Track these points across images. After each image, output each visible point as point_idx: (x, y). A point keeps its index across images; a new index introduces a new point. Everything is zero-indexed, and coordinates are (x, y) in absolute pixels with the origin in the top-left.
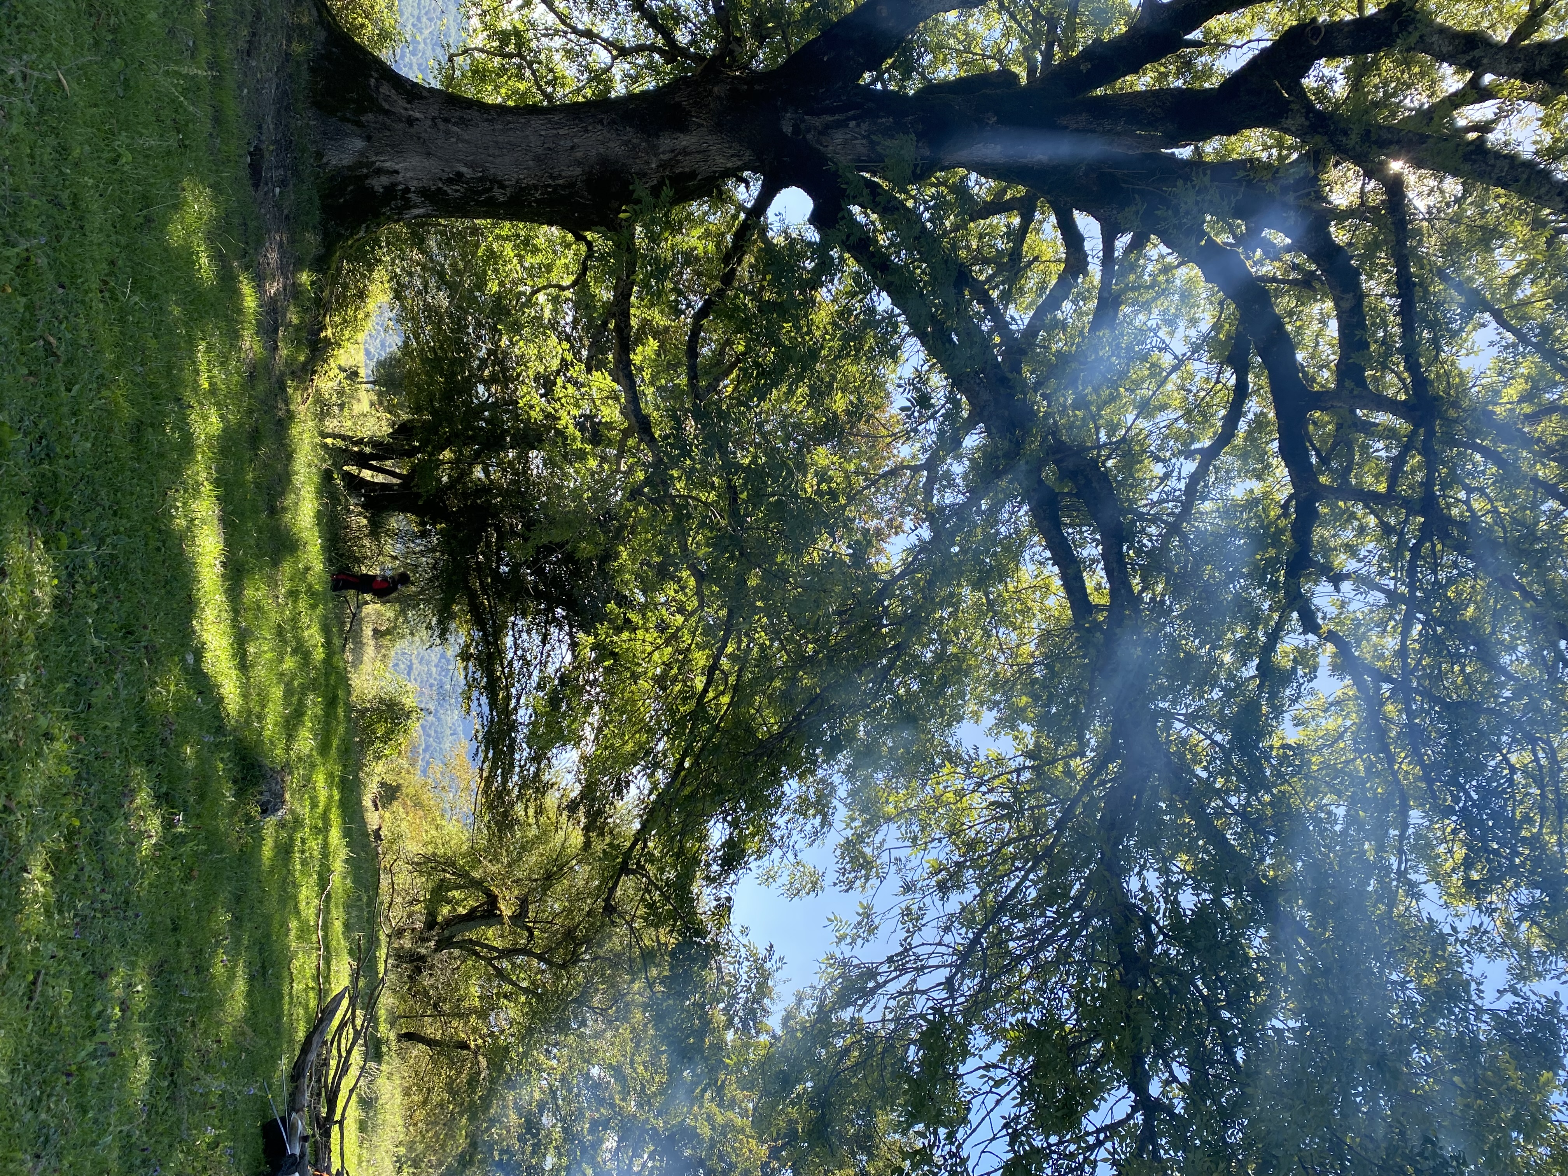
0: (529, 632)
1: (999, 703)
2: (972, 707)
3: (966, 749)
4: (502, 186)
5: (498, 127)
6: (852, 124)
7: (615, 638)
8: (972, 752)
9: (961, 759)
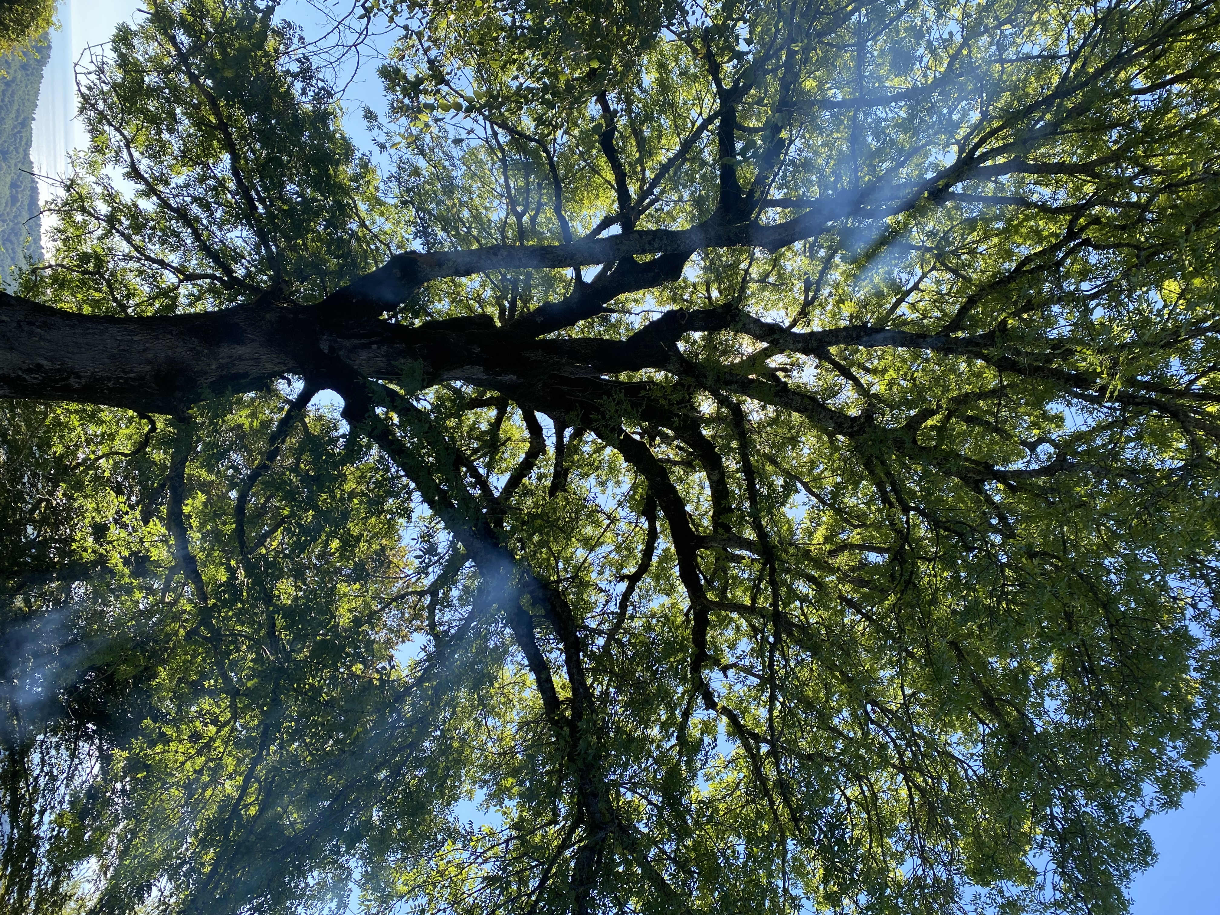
0: (57, 748)
1: (489, 781)
2: (466, 786)
3: (462, 825)
4: (78, 376)
5: (79, 331)
6: (375, 346)
7: (149, 751)
8: (467, 827)
9: (459, 833)
